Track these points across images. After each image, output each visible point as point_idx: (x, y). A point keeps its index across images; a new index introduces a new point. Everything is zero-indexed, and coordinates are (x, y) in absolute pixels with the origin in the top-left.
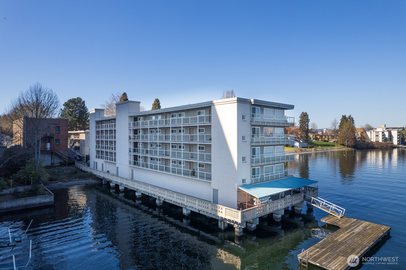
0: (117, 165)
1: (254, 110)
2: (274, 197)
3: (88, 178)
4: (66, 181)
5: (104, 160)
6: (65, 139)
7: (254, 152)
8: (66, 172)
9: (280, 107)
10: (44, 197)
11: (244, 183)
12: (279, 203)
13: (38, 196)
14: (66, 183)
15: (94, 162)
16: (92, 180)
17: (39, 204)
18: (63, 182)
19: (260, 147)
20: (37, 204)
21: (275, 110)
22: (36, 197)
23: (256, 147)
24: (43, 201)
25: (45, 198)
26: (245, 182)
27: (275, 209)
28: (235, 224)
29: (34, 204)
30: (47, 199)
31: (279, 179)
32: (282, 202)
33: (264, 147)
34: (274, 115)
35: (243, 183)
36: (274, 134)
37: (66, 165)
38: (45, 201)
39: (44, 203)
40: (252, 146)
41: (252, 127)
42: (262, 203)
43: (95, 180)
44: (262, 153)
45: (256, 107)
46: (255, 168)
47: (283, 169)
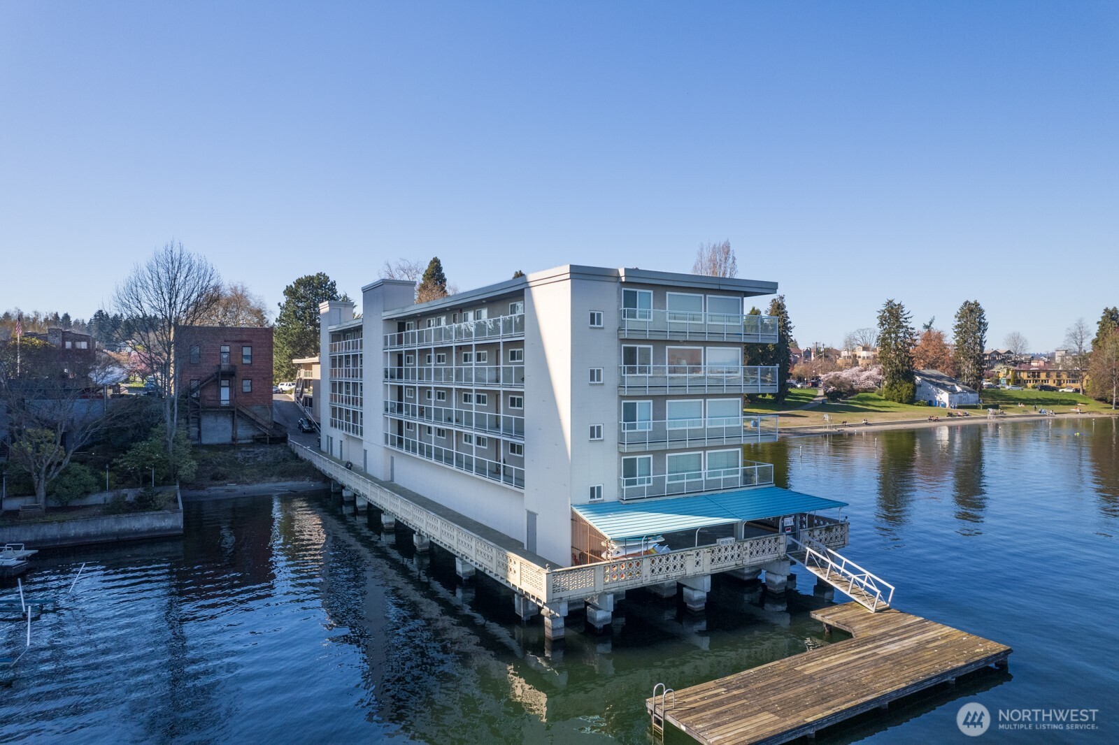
0: (365, 445)
1: (630, 300)
2: (676, 541)
3: (302, 477)
4: (248, 481)
5: (344, 431)
6: (264, 379)
7: (629, 414)
8: (263, 460)
9: (722, 288)
10: (160, 516)
11: (596, 499)
12: (688, 557)
13: (147, 513)
14: (246, 487)
15: (328, 436)
16: (311, 482)
17: (149, 531)
18: (238, 484)
19: (651, 401)
20: (142, 532)
21: (708, 296)
22: (142, 514)
23: (637, 402)
24: (158, 525)
25: (164, 519)
26: (599, 496)
27: (674, 574)
28: (545, 607)
29: (137, 532)
30: (166, 520)
31: (721, 492)
32: (701, 554)
33: (667, 401)
34: (705, 311)
35: (592, 496)
36: (705, 364)
37: (266, 444)
38: (163, 524)
39: (160, 529)
40: (622, 397)
41: (623, 345)
42: (628, 553)
43: (318, 483)
44: (659, 414)
45: (638, 291)
46: (636, 458)
47: (738, 463)
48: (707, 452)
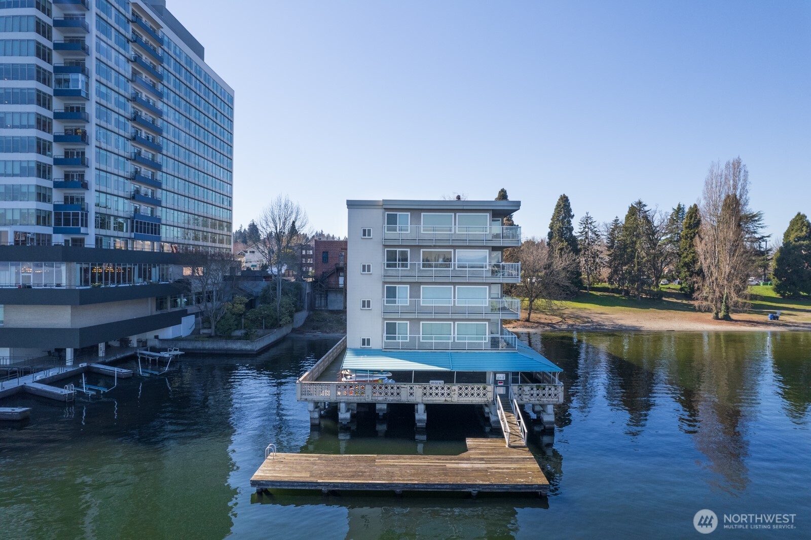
1: (392, 220)
2: (401, 377)
4: (328, 331)
7: (391, 293)
9: (465, 208)
10: (245, 343)
11: (366, 346)
12: (402, 389)
13: (239, 341)
14: (325, 335)
19: (408, 286)
20: (238, 351)
21: (457, 214)
23: (397, 286)
24: (244, 348)
25: (247, 345)
26: (368, 344)
27: (391, 398)
29: (235, 350)
31: (464, 351)
32: (414, 388)
33: (422, 286)
34: (455, 224)
35: (364, 344)
36: (455, 261)
38: (247, 347)
39: (246, 350)
40: (385, 283)
41: (386, 249)
44: (415, 294)
45: (398, 213)
46: (396, 323)
47: (486, 332)
48: (456, 323)
